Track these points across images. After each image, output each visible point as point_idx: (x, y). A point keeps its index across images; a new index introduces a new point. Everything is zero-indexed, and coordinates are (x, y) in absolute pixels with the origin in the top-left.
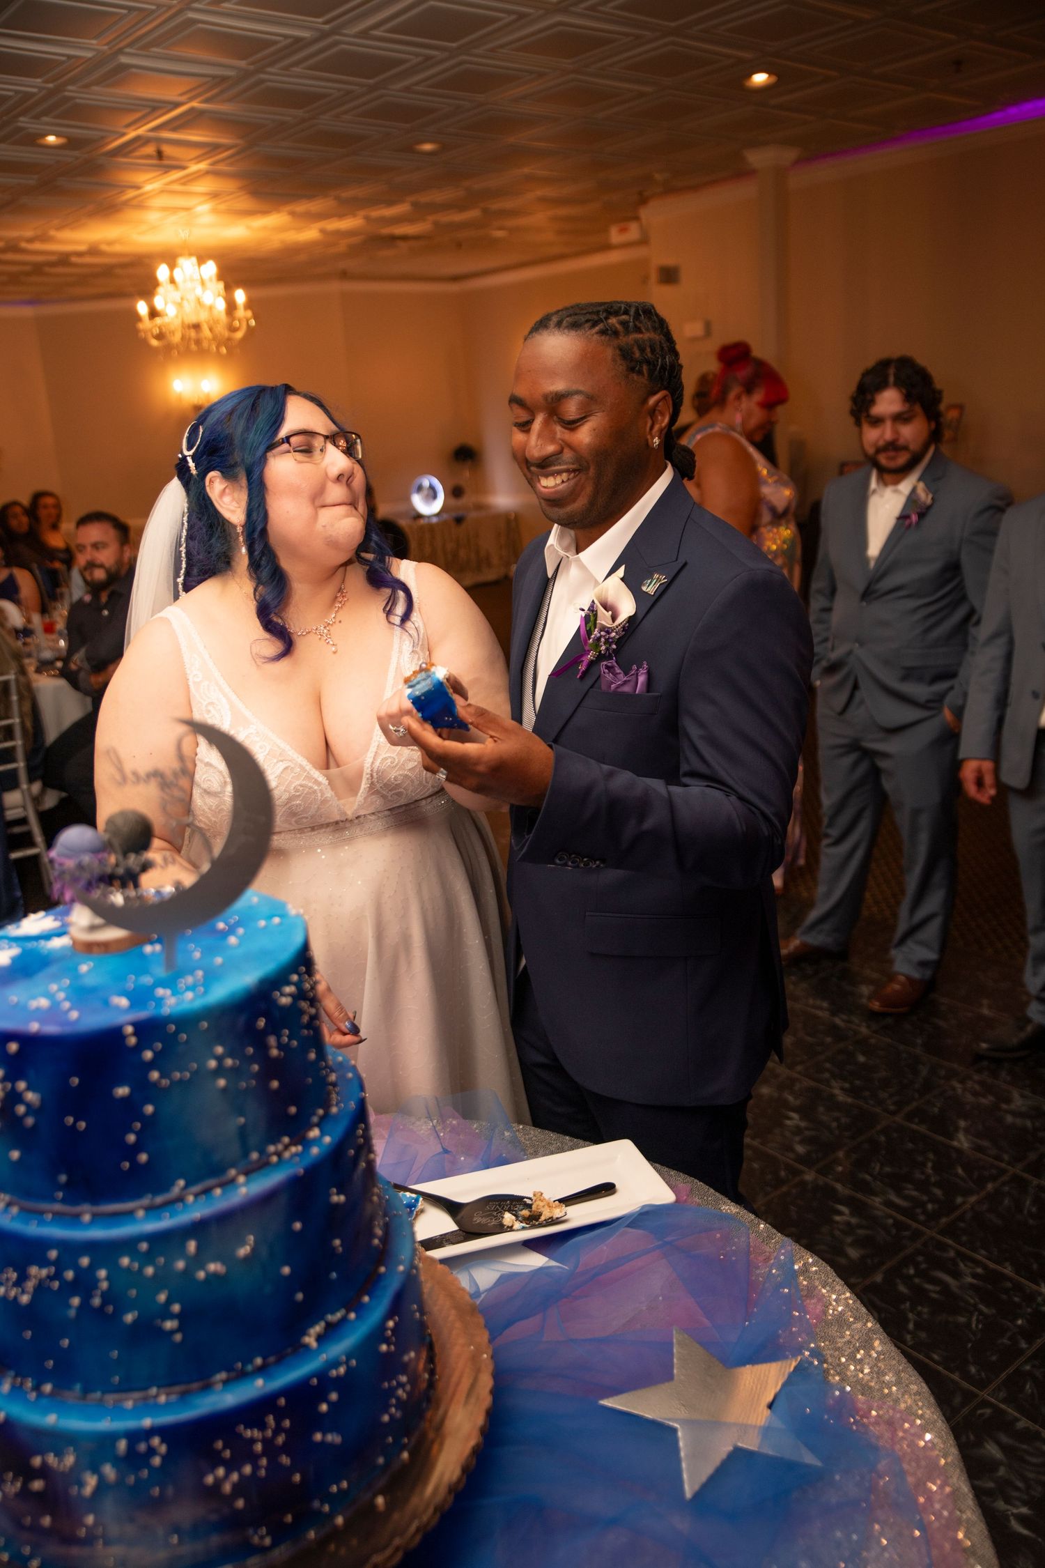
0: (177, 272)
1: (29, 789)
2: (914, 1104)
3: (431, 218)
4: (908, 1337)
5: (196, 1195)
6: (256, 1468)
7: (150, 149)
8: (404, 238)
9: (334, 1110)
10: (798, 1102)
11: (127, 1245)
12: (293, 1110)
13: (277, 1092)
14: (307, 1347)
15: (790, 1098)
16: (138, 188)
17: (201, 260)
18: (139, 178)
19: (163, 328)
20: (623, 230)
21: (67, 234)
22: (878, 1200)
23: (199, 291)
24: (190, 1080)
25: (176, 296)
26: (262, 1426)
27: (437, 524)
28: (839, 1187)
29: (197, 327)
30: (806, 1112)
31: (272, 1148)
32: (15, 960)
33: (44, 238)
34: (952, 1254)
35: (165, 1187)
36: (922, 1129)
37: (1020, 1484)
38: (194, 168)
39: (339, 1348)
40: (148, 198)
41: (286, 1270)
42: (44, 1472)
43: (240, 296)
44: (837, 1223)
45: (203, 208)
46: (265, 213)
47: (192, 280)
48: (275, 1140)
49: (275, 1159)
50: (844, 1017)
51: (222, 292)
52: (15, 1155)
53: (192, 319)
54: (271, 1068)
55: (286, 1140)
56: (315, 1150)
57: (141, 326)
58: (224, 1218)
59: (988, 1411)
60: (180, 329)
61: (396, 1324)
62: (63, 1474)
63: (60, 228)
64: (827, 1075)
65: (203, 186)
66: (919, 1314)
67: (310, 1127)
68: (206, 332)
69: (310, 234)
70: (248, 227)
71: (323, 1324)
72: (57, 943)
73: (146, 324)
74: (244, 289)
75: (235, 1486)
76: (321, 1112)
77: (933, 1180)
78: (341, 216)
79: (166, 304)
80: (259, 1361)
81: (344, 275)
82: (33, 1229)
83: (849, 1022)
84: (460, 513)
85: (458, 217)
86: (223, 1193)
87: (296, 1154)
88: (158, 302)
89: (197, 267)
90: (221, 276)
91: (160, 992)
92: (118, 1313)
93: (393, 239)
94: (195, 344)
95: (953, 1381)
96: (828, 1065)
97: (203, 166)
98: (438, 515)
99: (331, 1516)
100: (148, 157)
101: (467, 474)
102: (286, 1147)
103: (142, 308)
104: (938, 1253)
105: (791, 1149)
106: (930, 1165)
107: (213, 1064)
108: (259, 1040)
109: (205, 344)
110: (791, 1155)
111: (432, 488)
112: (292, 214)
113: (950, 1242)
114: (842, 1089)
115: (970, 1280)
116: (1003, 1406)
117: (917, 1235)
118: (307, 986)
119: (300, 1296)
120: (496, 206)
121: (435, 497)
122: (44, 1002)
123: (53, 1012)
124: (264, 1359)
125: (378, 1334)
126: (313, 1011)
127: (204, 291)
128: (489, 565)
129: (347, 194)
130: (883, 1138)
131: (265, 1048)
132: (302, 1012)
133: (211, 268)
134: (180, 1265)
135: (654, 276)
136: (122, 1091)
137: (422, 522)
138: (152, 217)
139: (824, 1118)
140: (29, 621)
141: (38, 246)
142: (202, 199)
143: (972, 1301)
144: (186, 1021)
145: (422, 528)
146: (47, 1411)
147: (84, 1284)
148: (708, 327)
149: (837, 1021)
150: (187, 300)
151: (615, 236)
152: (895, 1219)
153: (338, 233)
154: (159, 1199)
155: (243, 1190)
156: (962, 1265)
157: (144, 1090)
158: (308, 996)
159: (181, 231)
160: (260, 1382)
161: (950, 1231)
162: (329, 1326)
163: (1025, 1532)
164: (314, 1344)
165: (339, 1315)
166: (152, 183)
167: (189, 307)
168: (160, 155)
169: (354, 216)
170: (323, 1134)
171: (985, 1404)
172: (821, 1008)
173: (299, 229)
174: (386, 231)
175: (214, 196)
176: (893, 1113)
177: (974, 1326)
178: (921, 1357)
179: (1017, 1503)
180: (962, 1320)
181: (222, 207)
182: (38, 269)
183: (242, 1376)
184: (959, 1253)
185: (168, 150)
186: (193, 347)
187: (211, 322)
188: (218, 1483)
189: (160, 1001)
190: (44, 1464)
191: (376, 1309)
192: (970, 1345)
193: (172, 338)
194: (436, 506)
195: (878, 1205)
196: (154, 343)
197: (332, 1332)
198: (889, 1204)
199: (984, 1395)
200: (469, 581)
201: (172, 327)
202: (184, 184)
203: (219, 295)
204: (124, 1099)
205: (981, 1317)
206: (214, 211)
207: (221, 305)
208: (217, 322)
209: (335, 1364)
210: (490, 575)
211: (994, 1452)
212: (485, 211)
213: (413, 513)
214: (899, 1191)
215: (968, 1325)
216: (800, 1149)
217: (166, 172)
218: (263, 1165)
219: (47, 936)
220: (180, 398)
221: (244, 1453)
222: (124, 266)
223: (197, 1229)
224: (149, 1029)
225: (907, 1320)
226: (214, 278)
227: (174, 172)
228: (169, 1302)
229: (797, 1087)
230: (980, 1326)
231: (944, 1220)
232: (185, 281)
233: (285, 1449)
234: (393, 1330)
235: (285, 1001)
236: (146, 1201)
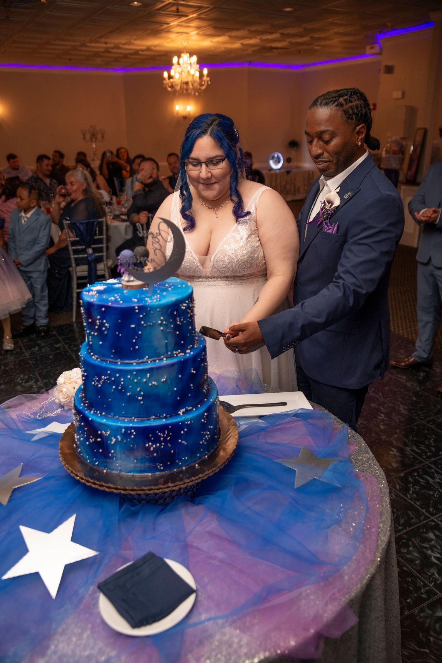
0: (181, 60)
1: (107, 264)
2: (432, 418)
3: (288, 40)
4: (409, 496)
5: (151, 361)
6: (161, 445)
7: (174, 8)
8: (276, 48)
9: (196, 346)
10: (385, 411)
11: (130, 372)
12: (182, 342)
13: (178, 335)
14: (179, 414)
15: (382, 409)
16: (168, 24)
17: (191, 55)
18: (169, 20)
19: (173, 83)
20: (372, 48)
21: (138, 42)
22: (408, 448)
23: (189, 68)
24: (152, 325)
25: (179, 70)
26: (164, 433)
27: (279, 173)
28: (394, 442)
29: (187, 83)
30: (387, 414)
31: (175, 352)
32: (105, 289)
33: (129, 43)
34: (433, 471)
35: (143, 358)
36: (433, 427)
37: (439, 547)
38: (191, 16)
39: (189, 416)
40: (171, 28)
41: (175, 389)
42: (101, 436)
43: (205, 71)
44: (391, 454)
45: (194, 33)
46: (218, 36)
47: (186, 63)
48: (177, 350)
49: (175, 355)
50: (411, 383)
51: (198, 69)
52: (101, 343)
53: (185, 80)
54: (177, 327)
55: (179, 351)
56: (188, 355)
57: (164, 82)
58: (159, 368)
59: (433, 523)
60: (180, 85)
61: (207, 415)
62: (106, 436)
63: (136, 40)
64: (399, 403)
65: (194, 24)
66: (415, 489)
67: (188, 349)
68: (190, 86)
69: (237, 45)
70: (211, 42)
71: (185, 409)
72: (117, 286)
73: (167, 81)
74: (207, 68)
75: (154, 448)
76: (191, 346)
77: (432, 445)
78: (250, 38)
79: (175, 73)
80: (165, 415)
81: (250, 64)
82: (104, 365)
83: (413, 385)
84: (289, 169)
85: (300, 40)
86: (159, 362)
87: (182, 355)
88: (172, 73)
89: (189, 58)
90: (198, 62)
91: (146, 299)
92: (125, 393)
93: (272, 48)
94: (185, 91)
95: (422, 512)
96: (400, 399)
97: (194, 15)
98: (280, 169)
99: (181, 466)
100: (173, 11)
101: (294, 153)
102: (179, 353)
103: (166, 74)
104: (428, 470)
105: (379, 427)
106: (432, 439)
107: (160, 322)
108: (174, 318)
109: (190, 91)
110: (378, 429)
111: (278, 158)
112: (230, 36)
113: (434, 467)
114: (404, 408)
115: (438, 480)
116: (439, 523)
117: (421, 462)
118: (191, 306)
119: (179, 398)
120: (316, 36)
121: (279, 162)
122: (113, 298)
123: (116, 301)
124: (166, 415)
125: (201, 416)
126: (192, 314)
127: (191, 68)
128: (299, 192)
129: (253, 28)
130: (416, 428)
131: (176, 321)
132: (188, 313)
133: (194, 58)
134: (145, 380)
135: (383, 69)
136: (133, 326)
137: (272, 172)
138: (173, 36)
139: (394, 418)
140: (111, 199)
141: (127, 47)
142: (194, 29)
143: (437, 487)
144: (153, 308)
145: (272, 174)
146: (103, 419)
147: (116, 382)
148: (404, 93)
149: (408, 384)
150: (184, 72)
151: (368, 51)
152: (414, 456)
153: (248, 45)
154: (140, 361)
155: (165, 362)
156: (436, 475)
157: (139, 325)
158: (191, 308)
159: (184, 43)
160: (164, 420)
161: (435, 463)
162: (187, 410)
163: (436, 562)
164: (182, 414)
165: (190, 408)
166: (174, 22)
167: (184, 75)
168: (178, 10)
169: (256, 38)
170: (191, 351)
171: (433, 521)
172: (402, 379)
173: (232, 43)
174: (268, 45)
175: (198, 28)
176: (423, 420)
177: (435, 496)
178: (412, 503)
179: (436, 553)
180: (431, 493)
181: (201, 33)
182: (126, 56)
183: (160, 418)
184: (436, 471)
185: (181, 9)
186: (185, 92)
187: (193, 82)
188: (149, 447)
189: (146, 301)
190: (101, 433)
191: (202, 409)
192: (432, 501)
193: (176, 88)
194: (280, 166)
195: (408, 450)
196: (169, 89)
197: (187, 412)
198: (412, 450)
199: (433, 518)
200: (289, 199)
201: (177, 83)
202: (186, 23)
203: (197, 70)
204: (133, 328)
205: (439, 493)
206: (198, 34)
207: (197, 74)
208: (195, 82)
209: (188, 421)
210: (299, 197)
211: (432, 536)
212: (312, 38)
213: (269, 168)
214: (418, 447)
215: (433, 495)
216: (382, 427)
217: (180, 18)
218: (172, 356)
219: (115, 284)
220: (178, 113)
221: (157, 440)
222: (159, 56)
223: (151, 370)
224: (142, 309)
225: (410, 490)
226: (196, 63)
227: (183, 18)
228: (140, 391)
229: (386, 405)
230: (438, 496)
231: (433, 459)
232: (184, 64)
233: (169, 441)
234: (206, 416)
235: (183, 308)
236: (136, 361)
